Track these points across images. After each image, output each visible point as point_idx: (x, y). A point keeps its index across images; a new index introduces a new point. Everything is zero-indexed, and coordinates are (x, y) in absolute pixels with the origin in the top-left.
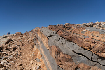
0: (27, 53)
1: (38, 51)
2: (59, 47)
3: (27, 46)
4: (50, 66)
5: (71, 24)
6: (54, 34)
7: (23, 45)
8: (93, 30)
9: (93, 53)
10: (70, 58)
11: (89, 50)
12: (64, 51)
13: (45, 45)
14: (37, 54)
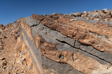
0: (11, 47)
1: (22, 43)
2: (43, 37)
3: (10, 39)
4: (35, 57)
5: (59, 14)
6: (38, 23)
7: (5, 37)
8: (80, 20)
9: (76, 40)
10: (54, 47)
11: (71, 38)
12: (48, 40)
13: (29, 36)
14: (21, 46)
